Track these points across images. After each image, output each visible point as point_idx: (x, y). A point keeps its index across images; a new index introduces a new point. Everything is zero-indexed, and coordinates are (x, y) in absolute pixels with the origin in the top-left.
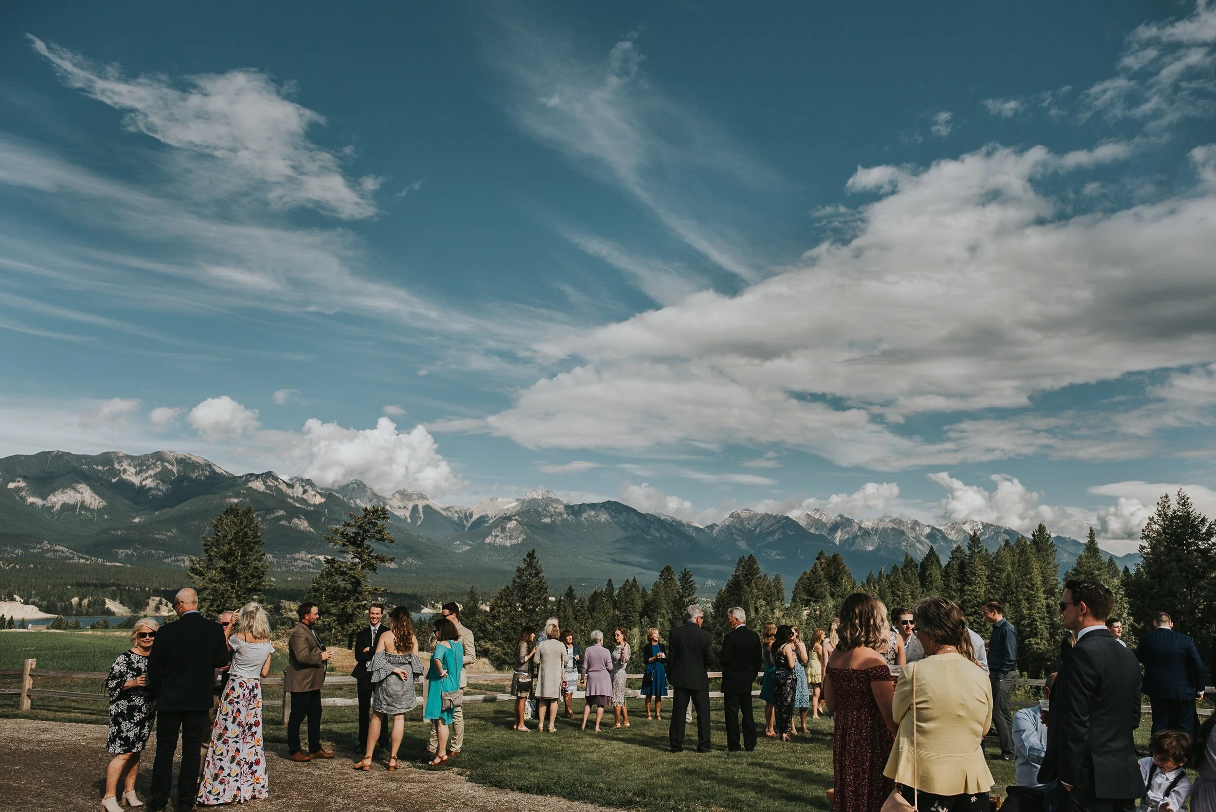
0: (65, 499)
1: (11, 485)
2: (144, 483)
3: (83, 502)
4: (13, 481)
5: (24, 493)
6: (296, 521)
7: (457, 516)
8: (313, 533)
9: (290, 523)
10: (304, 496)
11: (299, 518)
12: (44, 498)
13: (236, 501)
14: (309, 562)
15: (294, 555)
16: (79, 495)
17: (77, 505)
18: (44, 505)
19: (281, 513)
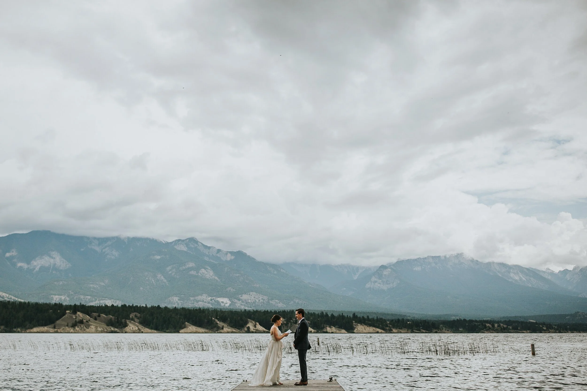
0: (42, 263)
1: (8, 255)
2: (104, 250)
3: (55, 264)
4: (9, 252)
5: (15, 260)
6: (203, 270)
7: (346, 270)
8: (217, 281)
9: (198, 273)
10: (218, 255)
11: (205, 269)
12: (28, 263)
13: (159, 257)
14: (209, 303)
15: (196, 298)
16: (52, 260)
17: (50, 267)
18: (28, 268)
19: (191, 265)
